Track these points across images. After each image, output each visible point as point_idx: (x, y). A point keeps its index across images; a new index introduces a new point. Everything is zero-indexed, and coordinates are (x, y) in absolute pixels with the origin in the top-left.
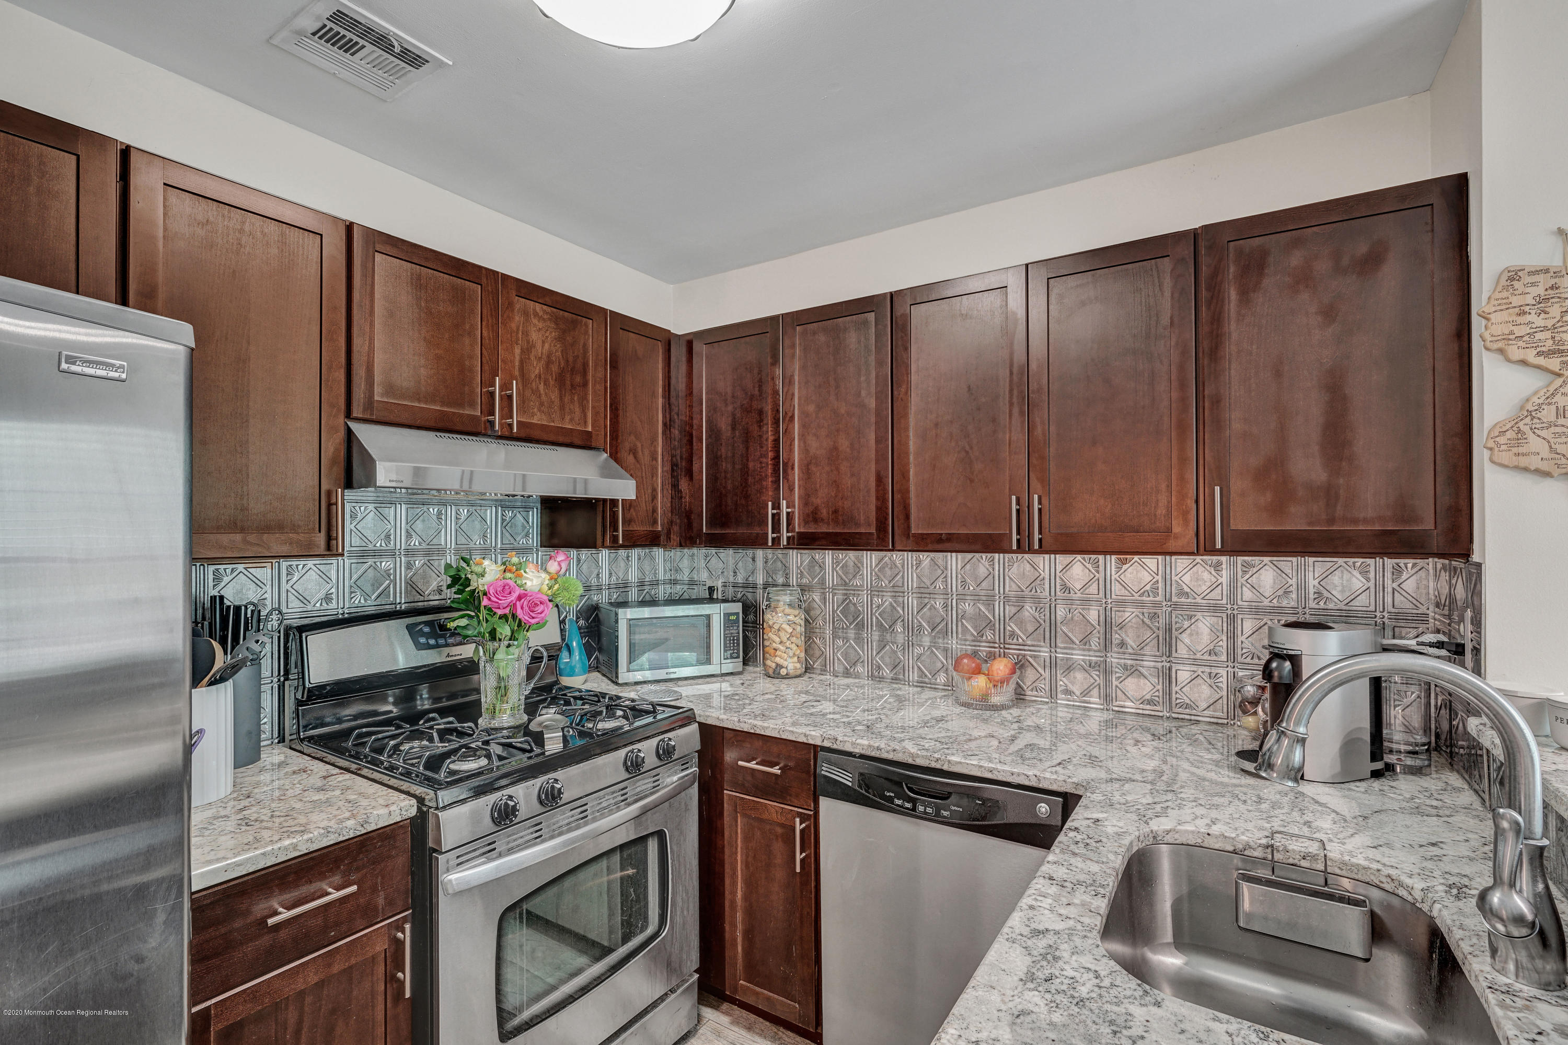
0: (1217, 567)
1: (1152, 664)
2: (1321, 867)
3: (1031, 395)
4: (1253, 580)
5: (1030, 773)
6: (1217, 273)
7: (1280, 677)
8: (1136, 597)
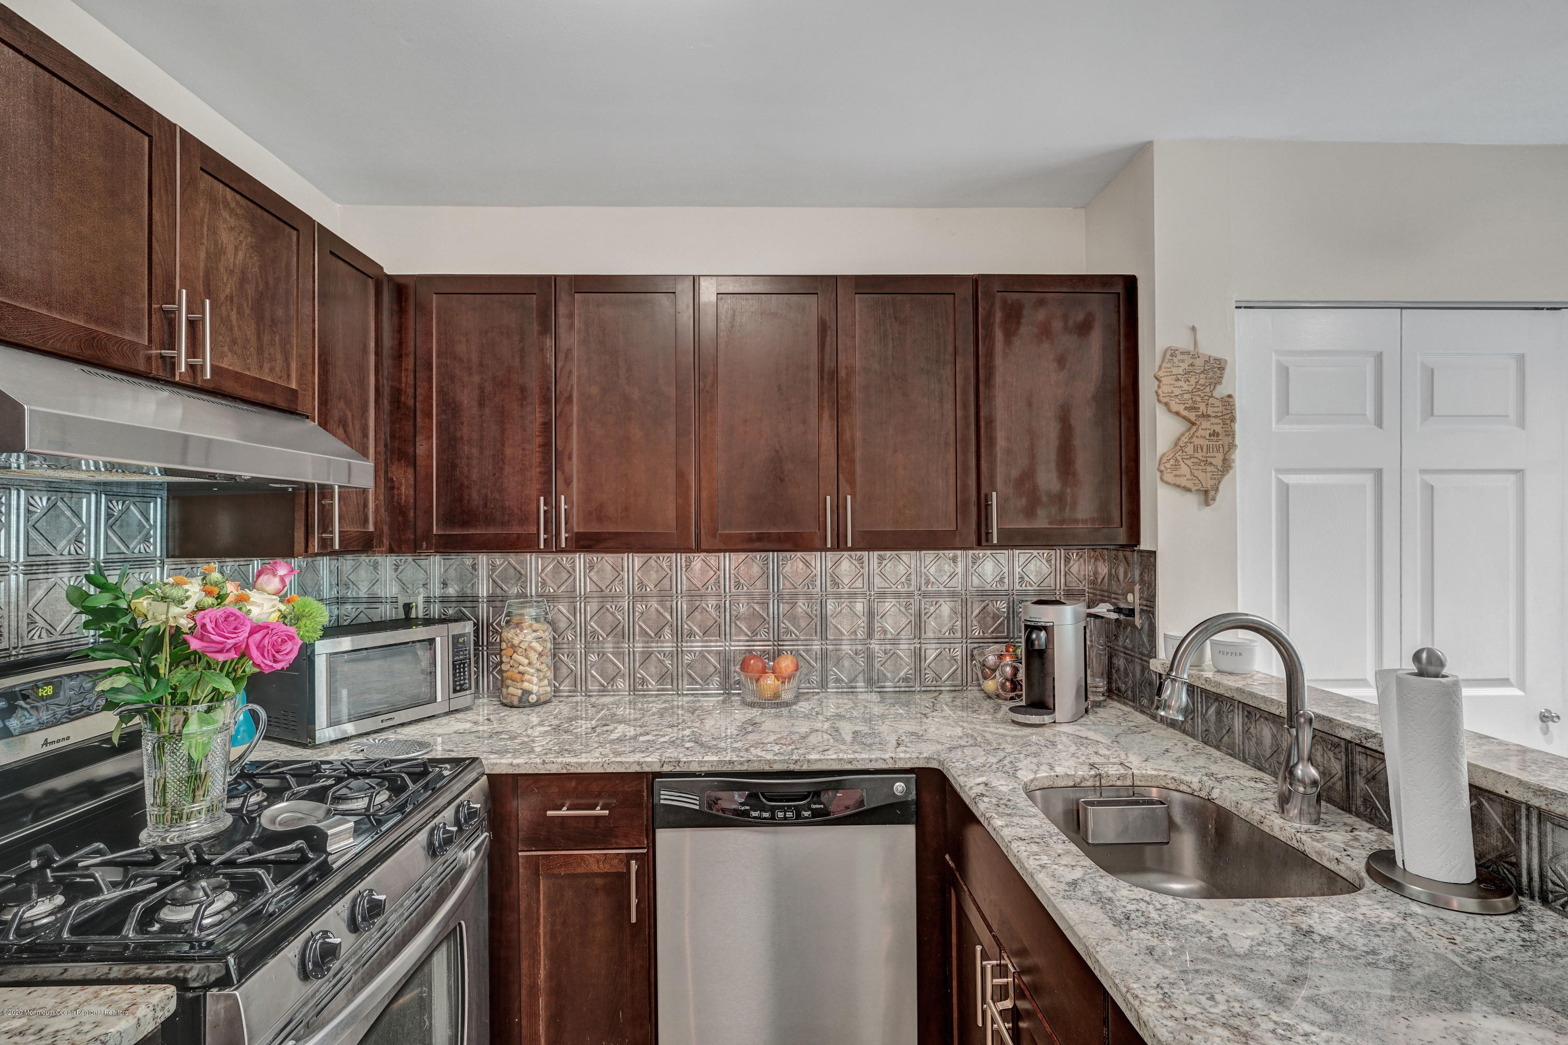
0: (954, 560)
1: (906, 647)
2: (1129, 783)
3: (840, 401)
4: (980, 569)
5: (887, 756)
6: (990, 315)
7: (1039, 645)
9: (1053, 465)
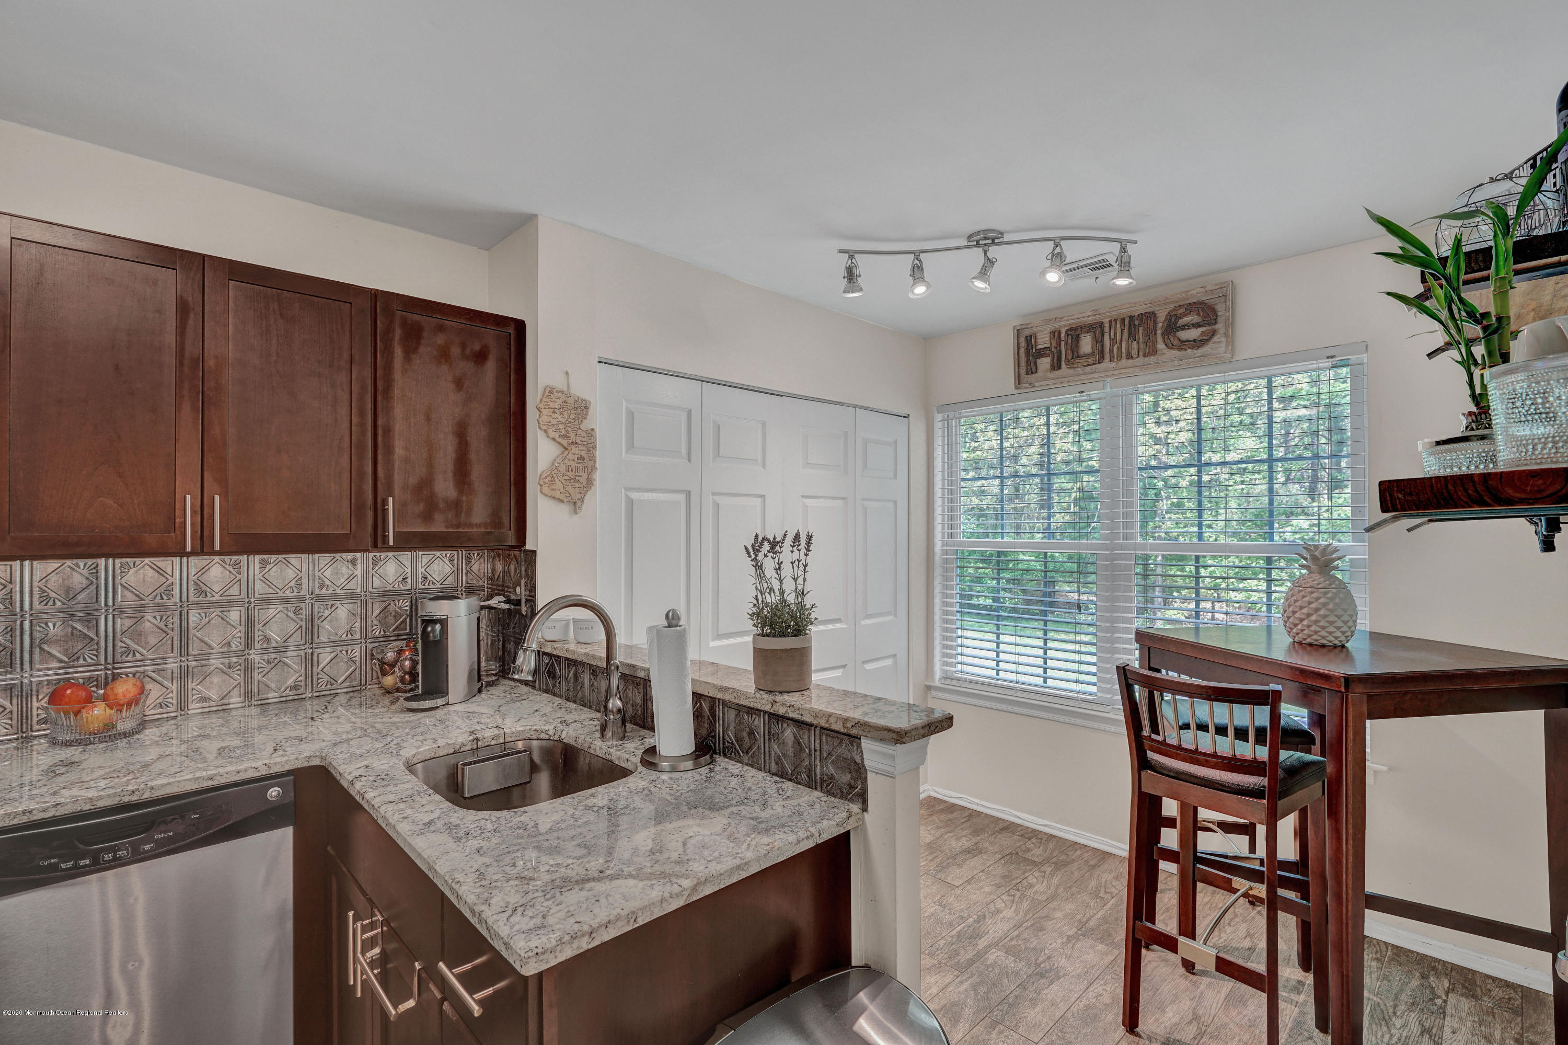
0: (353, 562)
2: (501, 741)
3: (207, 392)
4: (381, 571)
5: (259, 764)
6: (388, 331)
7: (434, 636)
8: (280, 594)
9: (450, 474)
